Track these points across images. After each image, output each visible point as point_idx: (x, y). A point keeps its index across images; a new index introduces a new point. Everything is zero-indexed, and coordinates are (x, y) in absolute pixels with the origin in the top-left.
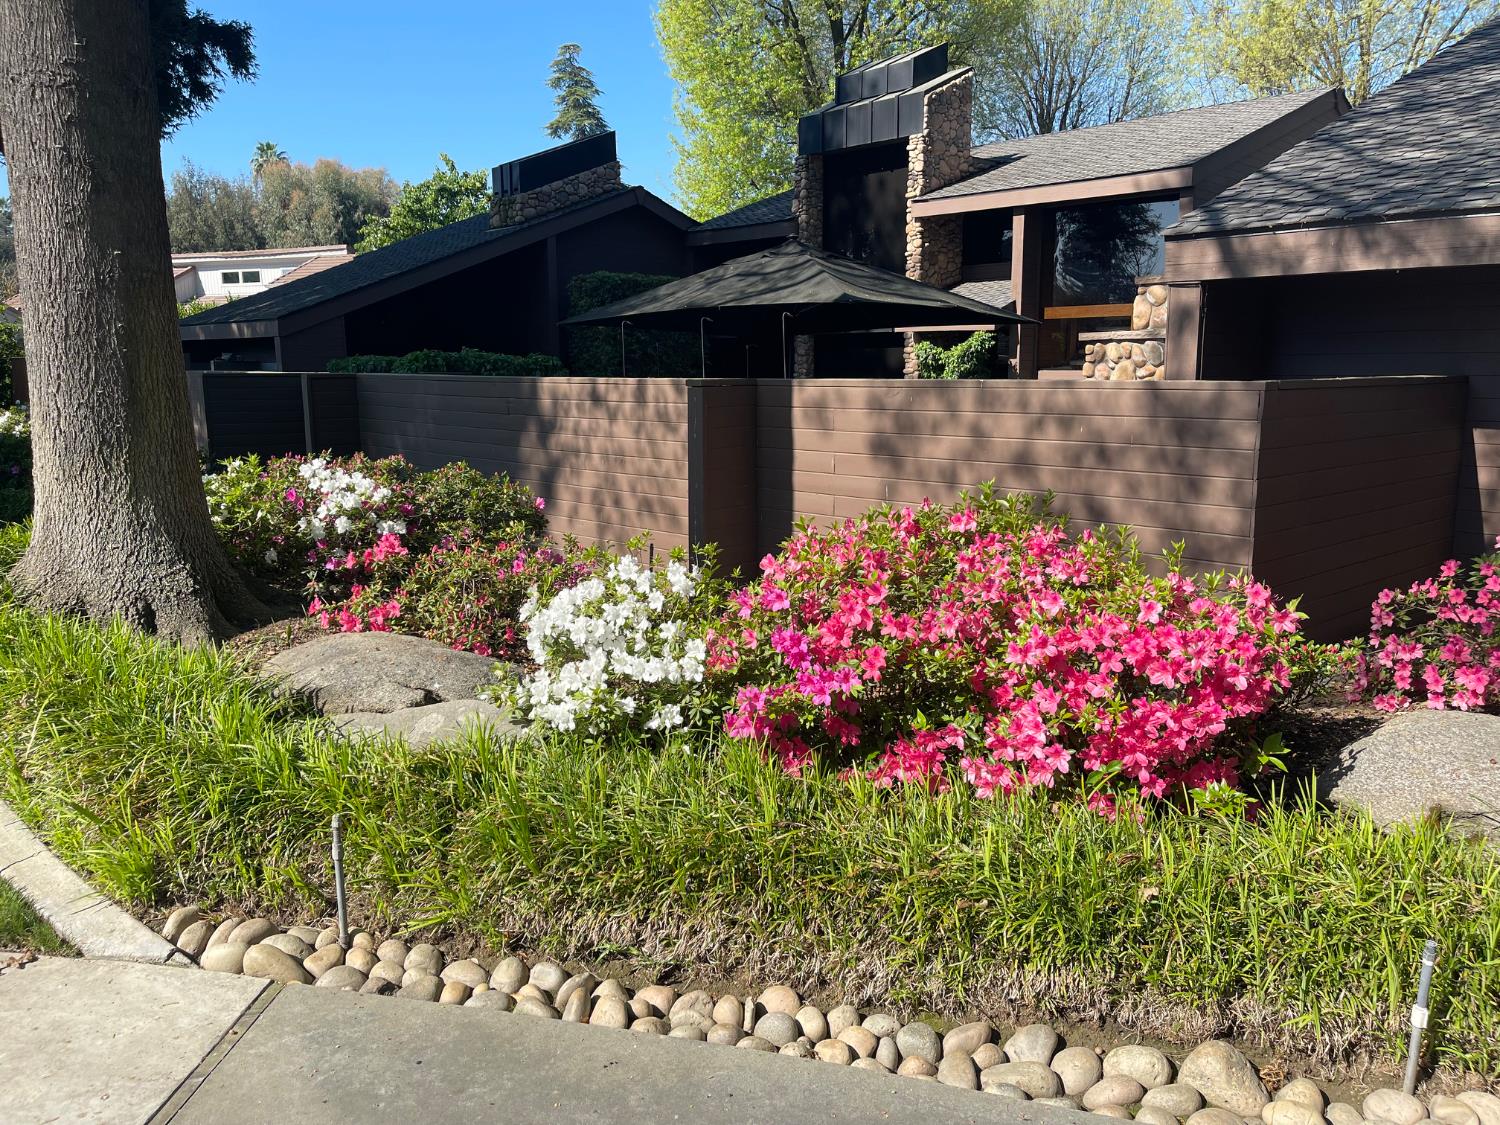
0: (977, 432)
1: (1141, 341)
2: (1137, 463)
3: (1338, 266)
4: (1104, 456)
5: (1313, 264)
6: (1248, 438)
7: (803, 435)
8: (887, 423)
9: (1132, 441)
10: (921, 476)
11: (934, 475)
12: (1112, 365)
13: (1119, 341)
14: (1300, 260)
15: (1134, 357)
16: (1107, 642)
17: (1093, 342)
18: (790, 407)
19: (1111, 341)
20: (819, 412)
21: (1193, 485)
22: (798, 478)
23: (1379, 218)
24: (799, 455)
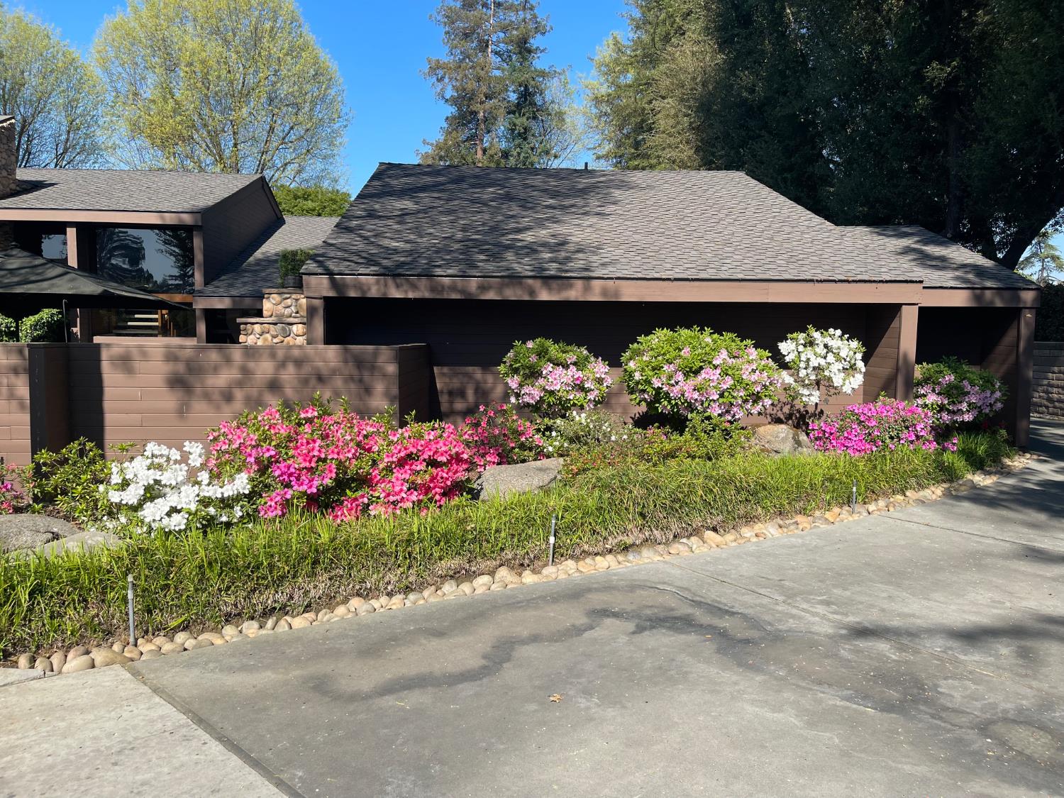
0: (245, 371)
1: (275, 324)
2: (338, 382)
3: (385, 294)
4: (321, 379)
5: (374, 292)
6: (392, 369)
7: (111, 377)
8: (181, 367)
9: (334, 372)
10: (207, 397)
11: (216, 396)
12: (258, 336)
13: (262, 324)
14: (369, 289)
15: (271, 332)
16: (420, 448)
17: (246, 324)
18: (98, 361)
19: (257, 323)
20: (125, 362)
21: (368, 391)
22: (107, 405)
23: (404, 275)
24: (109, 392)
